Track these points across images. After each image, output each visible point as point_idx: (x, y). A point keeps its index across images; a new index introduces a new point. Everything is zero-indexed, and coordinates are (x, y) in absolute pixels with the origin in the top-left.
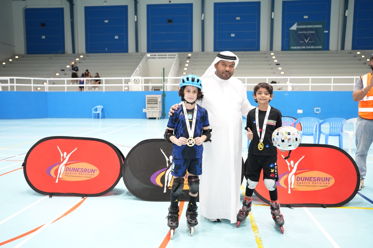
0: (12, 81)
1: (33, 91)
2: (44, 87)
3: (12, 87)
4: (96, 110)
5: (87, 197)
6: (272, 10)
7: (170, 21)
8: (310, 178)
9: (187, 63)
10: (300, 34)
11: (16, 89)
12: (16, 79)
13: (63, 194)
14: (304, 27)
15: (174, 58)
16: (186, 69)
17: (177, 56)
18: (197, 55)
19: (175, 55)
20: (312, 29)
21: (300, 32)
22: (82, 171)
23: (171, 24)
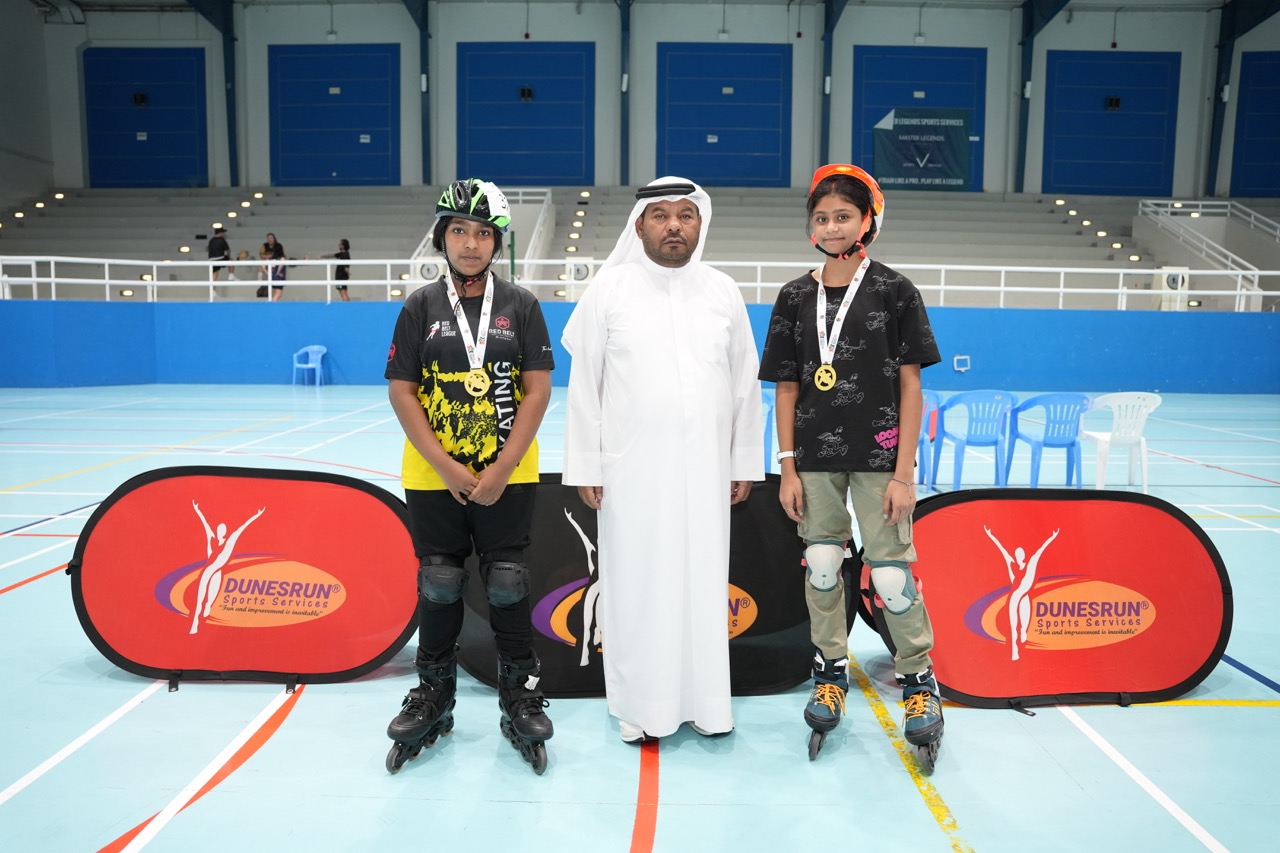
0: (43, 269)
1: (108, 299)
2: (144, 288)
3: (44, 289)
4: (305, 358)
5: (304, 684)
6: (827, 70)
7: (526, 93)
8: (1080, 604)
9: (579, 219)
10: (902, 141)
11: (57, 296)
12: (57, 264)
13: (218, 673)
14: (915, 122)
15: (541, 202)
16: (575, 236)
17: (549, 195)
18: (607, 195)
19: (544, 194)
20: (935, 130)
21: (905, 138)
22: (283, 592)
23: (530, 101)
